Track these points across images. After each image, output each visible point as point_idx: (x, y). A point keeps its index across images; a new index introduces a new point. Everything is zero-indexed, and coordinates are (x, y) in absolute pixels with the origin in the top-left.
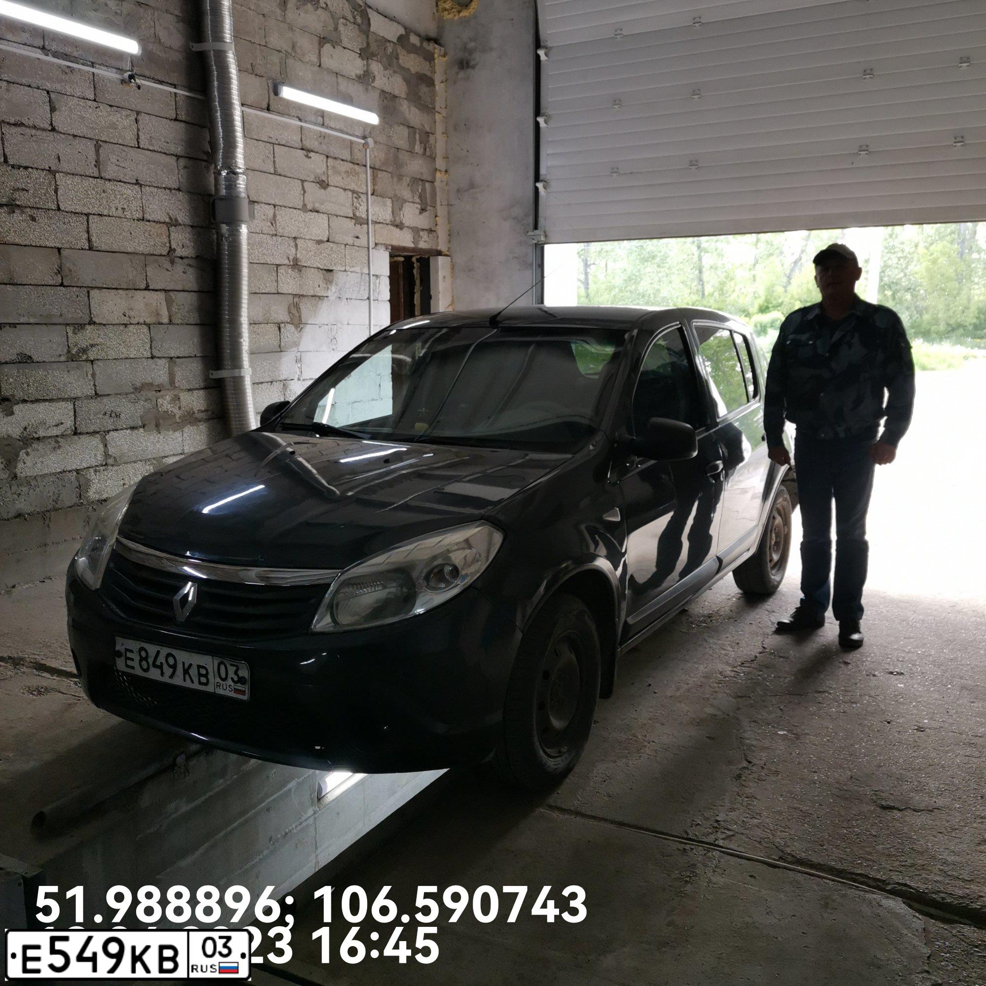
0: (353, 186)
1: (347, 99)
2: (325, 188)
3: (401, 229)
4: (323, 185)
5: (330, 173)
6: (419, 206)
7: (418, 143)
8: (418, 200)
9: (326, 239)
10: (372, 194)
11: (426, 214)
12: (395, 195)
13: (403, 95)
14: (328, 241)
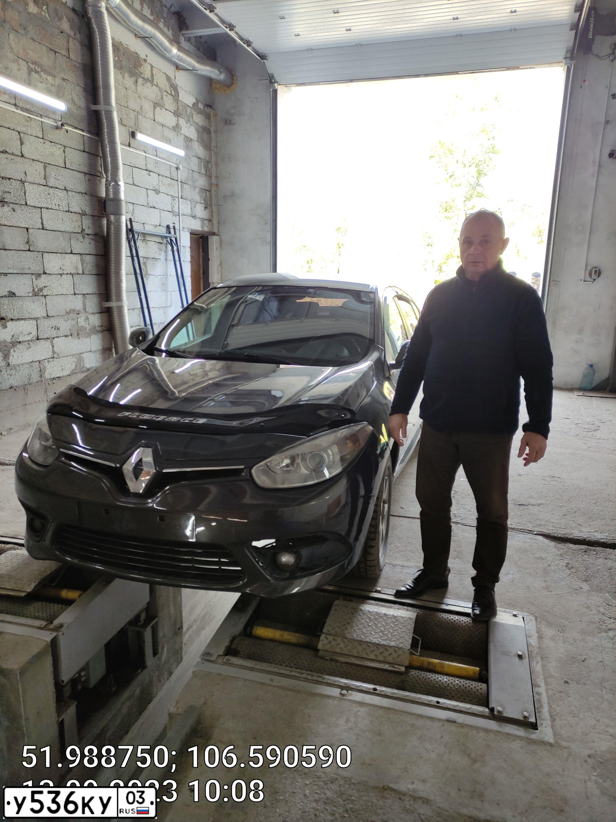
0: (171, 193)
2: (158, 194)
3: (195, 219)
4: (157, 192)
5: (160, 184)
6: (204, 206)
7: (203, 167)
8: (203, 202)
9: (159, 225)
10: (181, 198)
11: (207, 210)
12: (192, 199)
13: (196, 139)
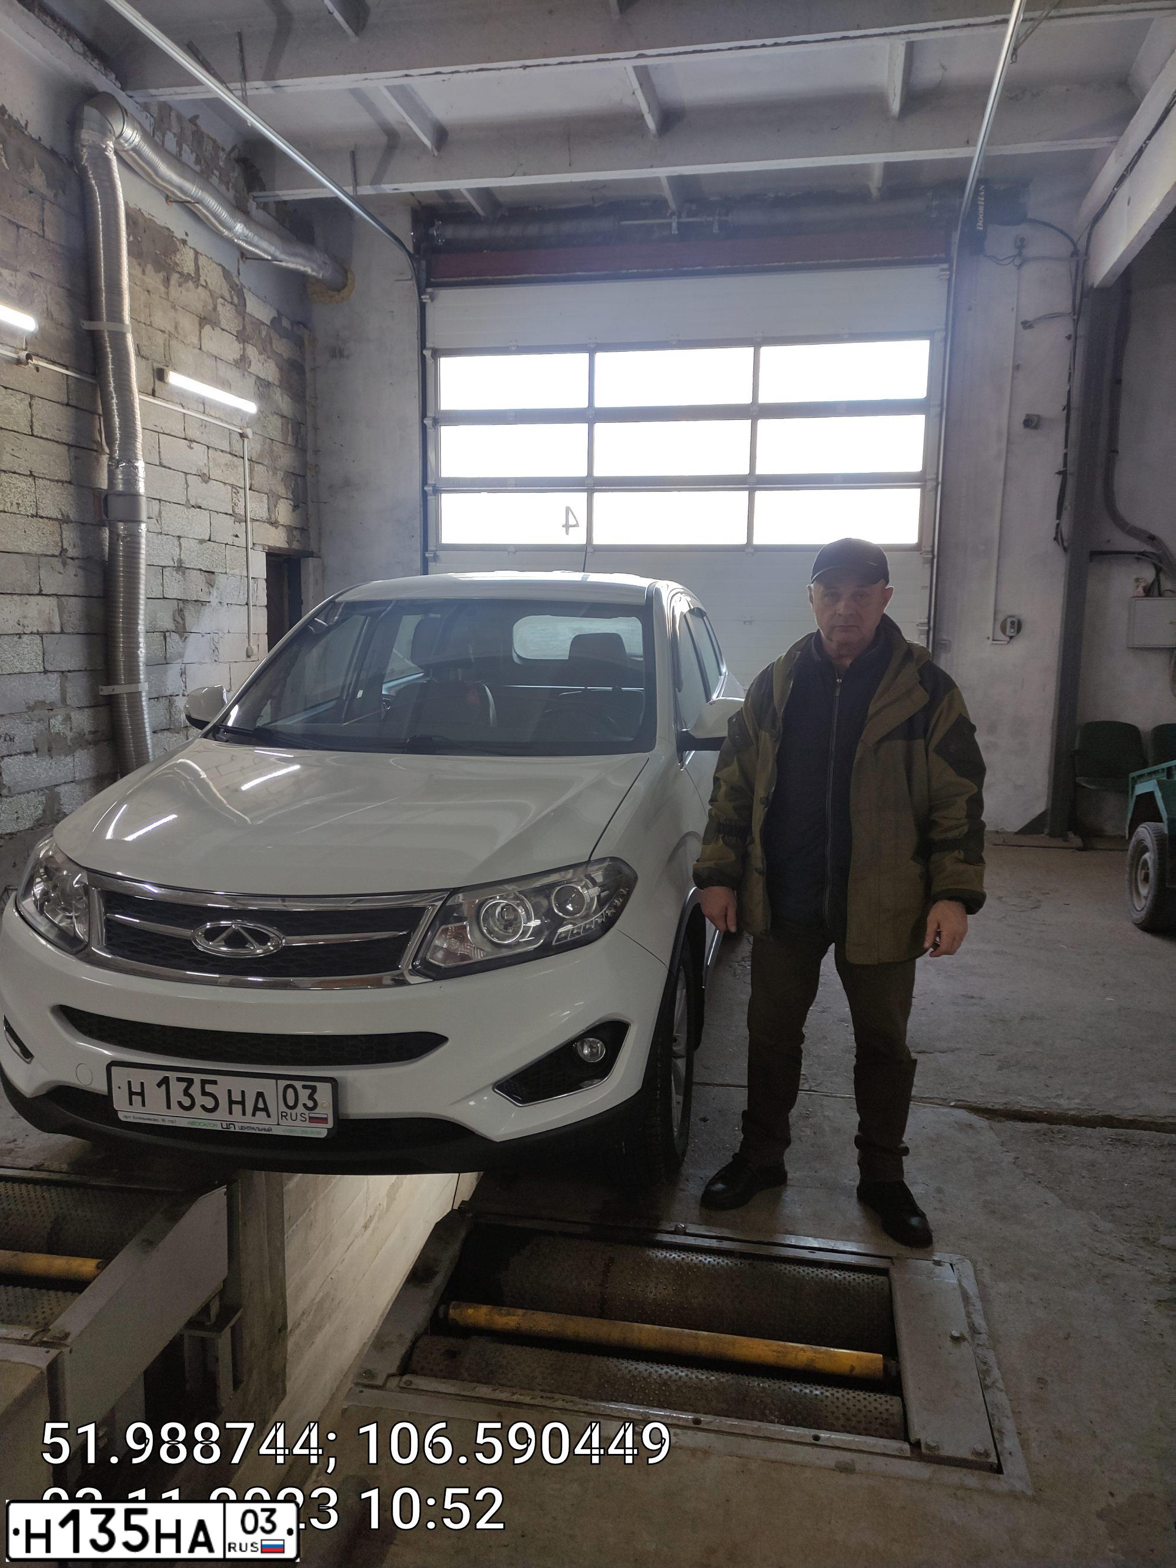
0: (231, 481)
1: (225, 385)
2: (206, 482)
3: (277, 527)
4: (205, 478)
5: (211, 464)
6: (292, 503)
7: (290, 434)
8: (291, 497)
9: (208, 539)
10: (250, 489)
11: (298, 511)
12: (271, 491)
13: (277, 383)
14: (209, 540)
